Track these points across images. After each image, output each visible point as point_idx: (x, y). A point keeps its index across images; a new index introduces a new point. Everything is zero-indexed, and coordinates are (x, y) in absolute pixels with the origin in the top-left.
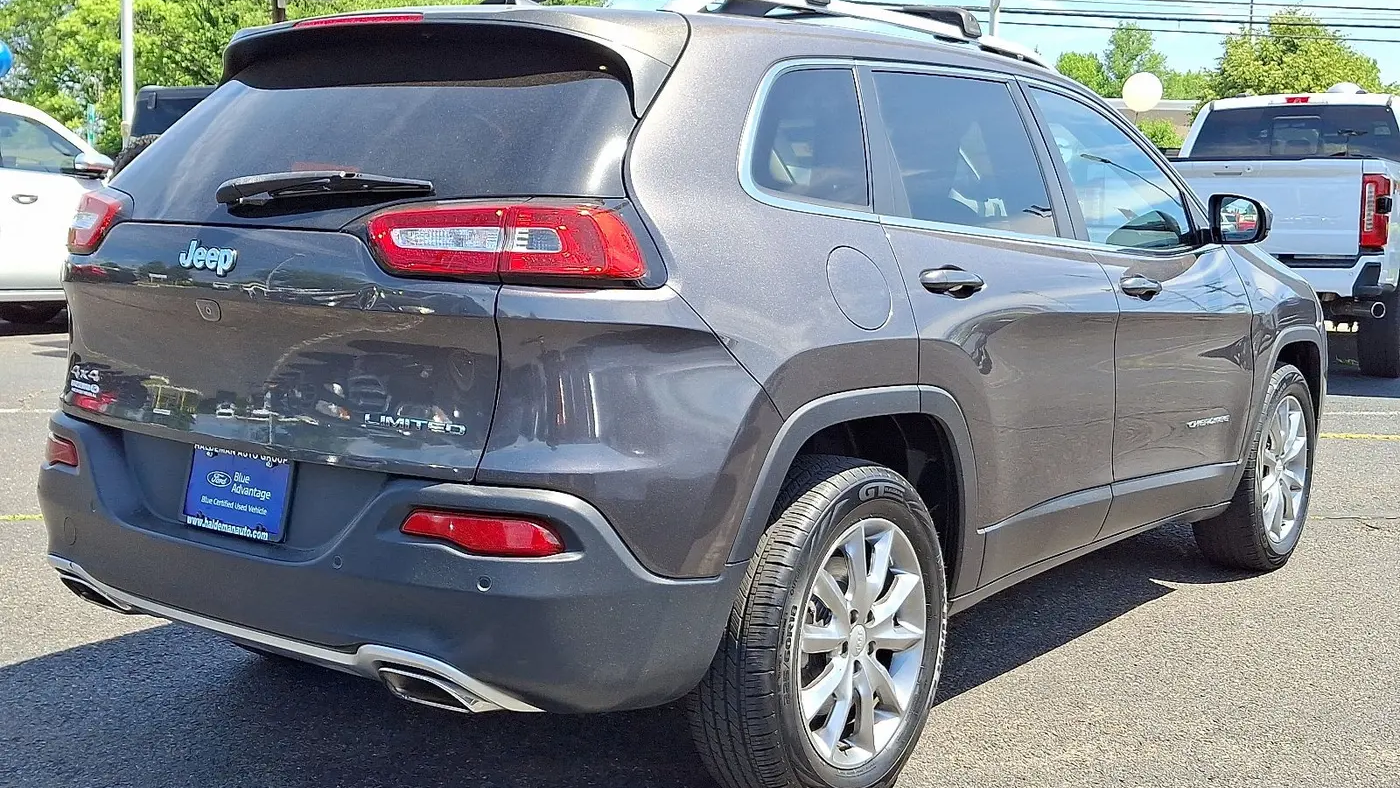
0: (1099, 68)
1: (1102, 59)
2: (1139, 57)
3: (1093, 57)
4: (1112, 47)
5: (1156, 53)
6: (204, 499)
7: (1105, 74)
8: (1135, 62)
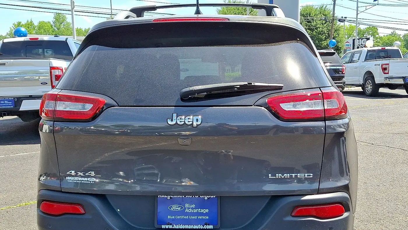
0: (52, 26)
1: (52, 23)
2: (63, 23)
3: (49, 22)
4: (55, 20)
5: (68, 22)
6: (169, 217)
7: (54, 28)
8: (62, 25)
